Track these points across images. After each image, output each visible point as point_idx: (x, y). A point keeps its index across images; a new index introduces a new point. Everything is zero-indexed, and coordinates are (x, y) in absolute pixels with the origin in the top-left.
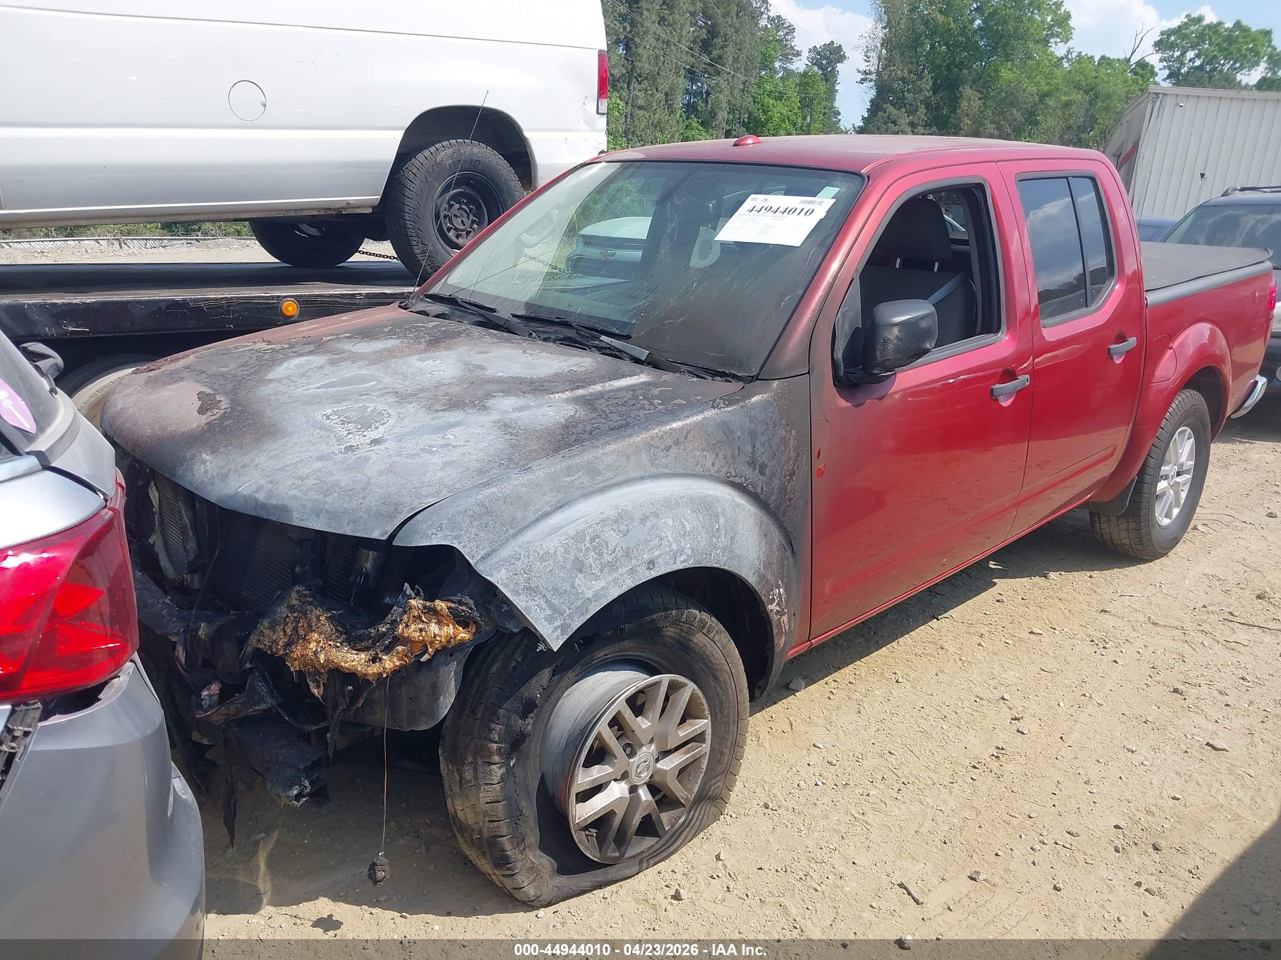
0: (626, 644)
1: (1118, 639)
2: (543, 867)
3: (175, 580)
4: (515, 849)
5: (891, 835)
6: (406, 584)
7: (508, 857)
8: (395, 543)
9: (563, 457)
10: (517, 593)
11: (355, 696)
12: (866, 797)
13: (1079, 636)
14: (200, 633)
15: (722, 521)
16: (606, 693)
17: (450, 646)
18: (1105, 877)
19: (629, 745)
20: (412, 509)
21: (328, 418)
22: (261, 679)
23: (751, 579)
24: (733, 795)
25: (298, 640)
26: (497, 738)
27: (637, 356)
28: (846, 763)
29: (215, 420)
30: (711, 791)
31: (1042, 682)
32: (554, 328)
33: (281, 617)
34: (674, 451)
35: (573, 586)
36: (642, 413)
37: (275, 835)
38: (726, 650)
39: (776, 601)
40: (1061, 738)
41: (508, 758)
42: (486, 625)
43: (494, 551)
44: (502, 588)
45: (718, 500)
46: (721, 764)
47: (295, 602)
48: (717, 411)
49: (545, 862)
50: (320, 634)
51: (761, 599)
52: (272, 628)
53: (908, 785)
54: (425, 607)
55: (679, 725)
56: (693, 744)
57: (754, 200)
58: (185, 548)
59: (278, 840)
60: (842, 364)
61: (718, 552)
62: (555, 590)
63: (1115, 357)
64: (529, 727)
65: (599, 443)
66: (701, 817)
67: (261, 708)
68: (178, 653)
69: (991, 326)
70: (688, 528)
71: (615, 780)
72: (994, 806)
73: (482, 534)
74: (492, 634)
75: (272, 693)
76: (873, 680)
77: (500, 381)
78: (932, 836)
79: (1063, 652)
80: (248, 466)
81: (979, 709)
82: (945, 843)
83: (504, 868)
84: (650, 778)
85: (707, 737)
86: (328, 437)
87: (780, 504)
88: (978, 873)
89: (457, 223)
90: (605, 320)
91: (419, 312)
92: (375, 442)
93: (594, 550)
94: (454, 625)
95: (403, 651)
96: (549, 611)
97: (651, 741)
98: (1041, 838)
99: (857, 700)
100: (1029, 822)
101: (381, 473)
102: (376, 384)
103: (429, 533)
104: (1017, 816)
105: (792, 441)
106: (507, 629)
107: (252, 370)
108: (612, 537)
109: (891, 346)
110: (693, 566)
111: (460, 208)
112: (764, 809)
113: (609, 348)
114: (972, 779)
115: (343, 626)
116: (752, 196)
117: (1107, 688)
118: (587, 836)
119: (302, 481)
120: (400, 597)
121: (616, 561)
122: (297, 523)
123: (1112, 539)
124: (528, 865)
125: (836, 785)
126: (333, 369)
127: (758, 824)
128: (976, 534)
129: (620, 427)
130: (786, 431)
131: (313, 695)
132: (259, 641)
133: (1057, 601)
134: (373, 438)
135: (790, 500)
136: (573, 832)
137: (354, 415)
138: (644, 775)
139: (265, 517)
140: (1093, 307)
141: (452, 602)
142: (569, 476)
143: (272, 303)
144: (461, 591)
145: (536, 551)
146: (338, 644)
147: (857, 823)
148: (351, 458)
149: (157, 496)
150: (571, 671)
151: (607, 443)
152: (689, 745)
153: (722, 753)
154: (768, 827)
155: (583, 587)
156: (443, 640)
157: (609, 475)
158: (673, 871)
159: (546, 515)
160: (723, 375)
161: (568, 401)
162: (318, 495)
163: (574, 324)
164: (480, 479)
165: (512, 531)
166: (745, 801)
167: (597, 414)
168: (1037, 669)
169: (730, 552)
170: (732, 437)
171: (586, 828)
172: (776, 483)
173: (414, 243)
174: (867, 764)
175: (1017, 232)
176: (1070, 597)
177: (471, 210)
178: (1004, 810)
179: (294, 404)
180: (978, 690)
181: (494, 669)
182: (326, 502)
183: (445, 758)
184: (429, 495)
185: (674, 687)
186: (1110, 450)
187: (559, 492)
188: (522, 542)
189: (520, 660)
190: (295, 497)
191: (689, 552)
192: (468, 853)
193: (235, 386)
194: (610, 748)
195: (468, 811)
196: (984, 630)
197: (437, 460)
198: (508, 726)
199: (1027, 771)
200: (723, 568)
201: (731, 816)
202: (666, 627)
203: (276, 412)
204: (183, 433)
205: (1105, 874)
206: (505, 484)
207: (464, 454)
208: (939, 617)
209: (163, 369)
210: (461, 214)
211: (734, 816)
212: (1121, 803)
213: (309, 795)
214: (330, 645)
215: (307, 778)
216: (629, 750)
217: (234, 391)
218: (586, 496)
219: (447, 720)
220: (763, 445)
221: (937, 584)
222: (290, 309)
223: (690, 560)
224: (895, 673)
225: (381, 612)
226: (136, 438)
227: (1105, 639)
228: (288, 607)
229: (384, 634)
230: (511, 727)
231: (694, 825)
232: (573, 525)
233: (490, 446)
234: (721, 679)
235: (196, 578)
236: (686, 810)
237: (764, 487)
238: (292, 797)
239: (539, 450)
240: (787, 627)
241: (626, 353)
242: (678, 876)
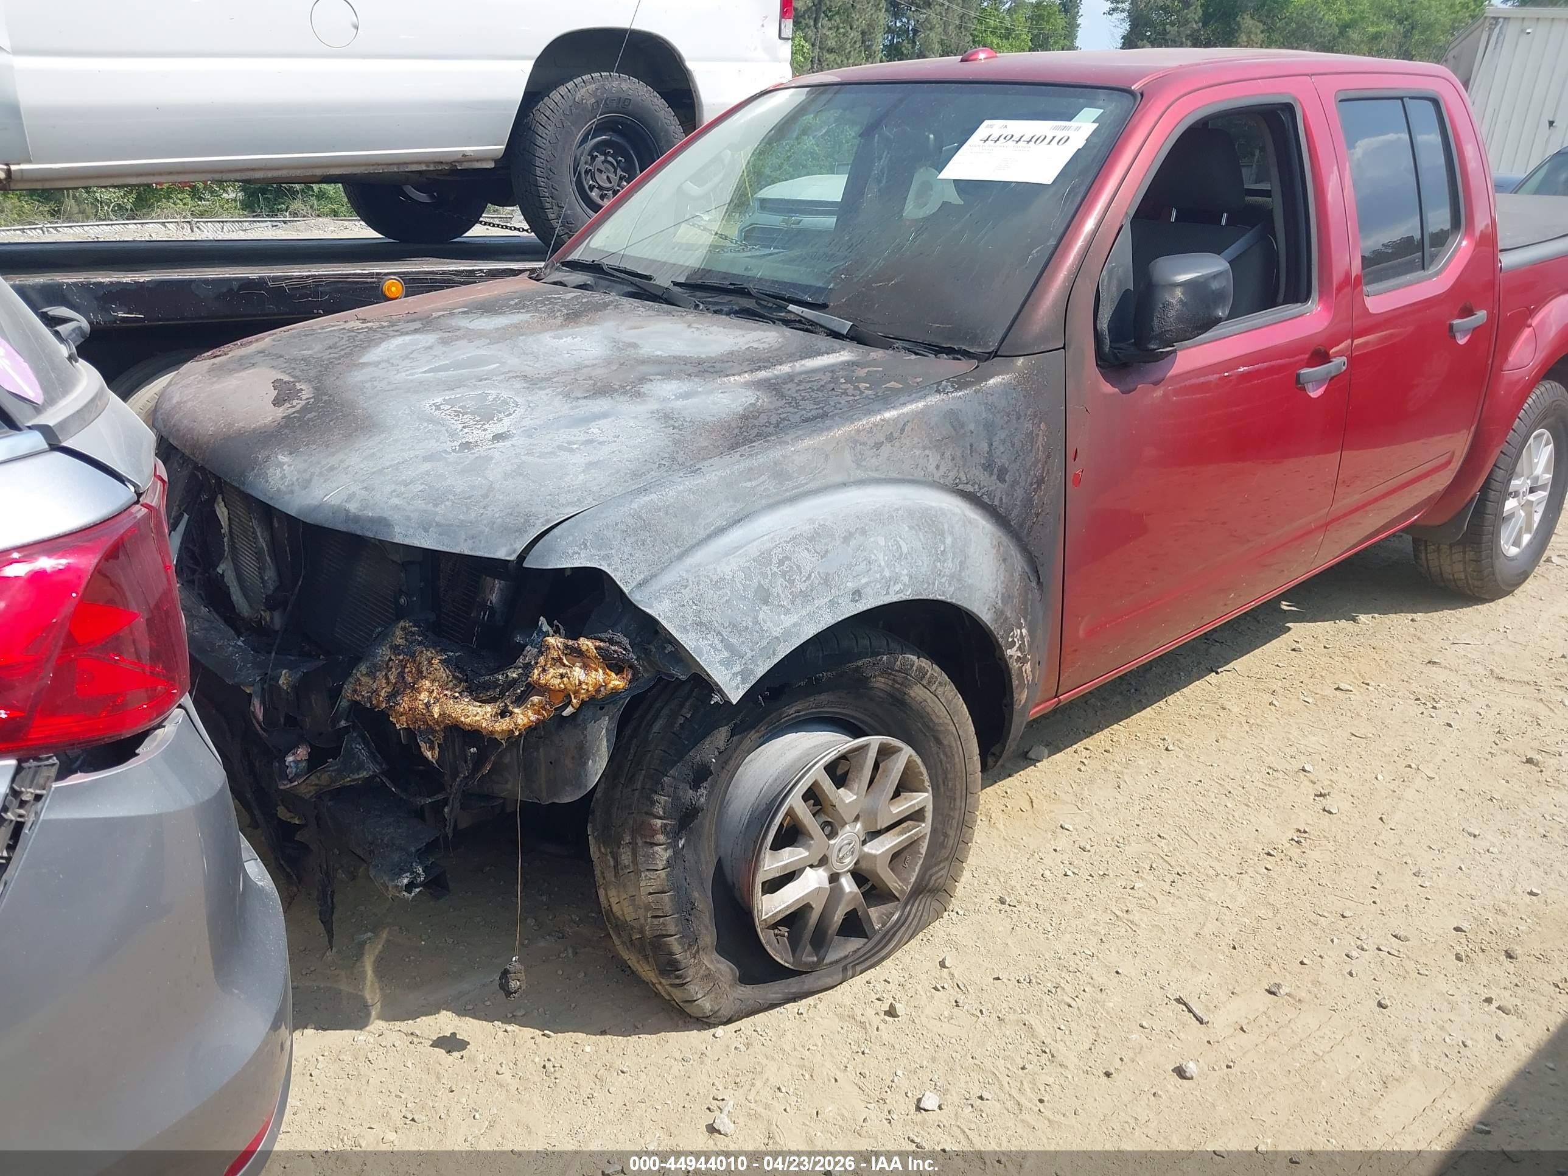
0: (824, 697)
1: (1451, 697)
2: (721, 974)
3: (251, 619)
4: (686, 951)
5: (1164, 938)
6: (542, 618)
7: (677, 961)
8: (527, 564)
9: (741, 456)
10: (685, 630)
11: (479, 761)
12: (1131, 891)
13: (1400, 693)
14: (280, 682)
15: (949, 540)
16: (799, 759)
17: (600, 697)
18: (1444, 992)
19: (828, 823)
20: (548, 521)
21: (438, 408)
22: (360, 740)
23: (986, 616)
24: (959, 886)
25: (404, 690)
26: (661, 813)
27: (836, 329)
28: (1104, 849)
29: (294, 413)
30: (932, 882)
31: (1354, 751)
32: (728, 298)
33: (382, 661)
34: (886, 449)
35: (756, 622)
36: (843, 400)
37: (384, 935)
38: (952, 707)
39: (1017, 645)
40: (1381, 819)
41: (676, 836)
42: (646, 670)
43: (653, 576)
44: (664, 623)
45: (943, 514)
46: (945, 848)
47: (399, 641)
48: (943, 396)
49: (723, 968)
50: (433, 681)
51: (997, 642)
52: (371, 674)
53: (1184, 876)
54: (566, 647)
55: (892, 799)
56: (910, 823)
57: (990, 127)
58: (262, 578)
59: (388, 941)
60: (1107, 337)
61: (943, 580)
62: (734, 626)
63: (1458, 335)
64: (702, 800)
65: (788, 438)
66: (919, 914)
67: (361, 776)
68: (254, 707)
69: (1298, 294)
70: (905, 550)
71: (811, 866)
72: (1296, 903)
73: (638, 554)
74: (652, 683)
75: (375, 756)
76: (1136, 748)
77: (659, 361)
78: (1217, 939)
79: (1379, 713)
80: (337, 468)
81: (1273, 783)
82: (1234, 948)
83: (672, 976)
84: (855, 864)
85: (927, 814)
86: (438, 432)
87: (1024, 519)
88: (1279, 986)
89: (602, 180)
90: (794, 285)
91: (555, 283)
92: (498, 437)
93: (783, 576)
94: (604, 670)
95: (540, 702)
96: (725, 653)
97: (857, 819)
98: (1359, 942)
99: (1115, 772)
100: (1343, 923)
101: (506, 476)
102: (498, 367)
103: (570, 551)
104: (1326, 914)
105: (1040, 438)
106: (672, 676)
107: (342, 353)
108: (805, 558)
109: (1172, 313)
110: (910, 598)
111: (605, 161)
112: (1000, 905)
113: (800, 321)
114: (1266, 868)
115: (462, 671)
116: (987, 122)
117: (1438, 759)
118: (776, 935)
119: (405, 486)
120: (535, 634)
121: (812, 591)
122: (399, 539)
123: (1441, 574)
124: (702, 972)
125: (1091, 875)
126: (444, 349)
127: (992, 923)
128: (1265, 566)
129: (815, 418)
130: (1033, 424)
131: (426, 759)
132: (355, 691)
133: (1370, 650)
134: (497, 432)
135: (1037, 515)
136: (759, 930)
137: (470, 405)
138: (847, 860)
139: (359, 533)
140: (1432, 270)
141: (602, 641)
142: (750, 480)
143: (371, 282)
144: (612, 627)
145: (708, 576)
146: (457, 695)
147: (1120, 923)
148: (467, 457)
149: (226, 513)
150: (753, 732)
151: (798, 438)
152: (904, 825)
153: (946, 835)
154: (1005, 927)
155: (769, 623)
156: (591, 689)
157: (802, 479)
158: (885, 981)
159: (721, 531)
160: (949, 351)
161: (747, 385)
162: (426, 504)
163: (754, 291)
164: (633, 484)
165: (677, 551)
166: (975, 894)
167: (784, 401)
168: (1347, 735)
169: (959, 580)
170: (962, 431)
171: (775, 926)
172: (1019, 493)
173: (548, 205)
174: (1132, 849)
175: (1335, 168)
176: (1386, 645)
177: (618, 162)
178: (1309, 908)
179: (394, 392)
180: (1271, 760)
181: (656, 728)
182: (436, 513)
183: (595, 838)
184: (569, 504)
185: (885, 752)
186: (1443, 459)
187: (736, 500)
188: (690, 565)
189: (688, 716)
190: (397, 508)
191: (906, 579)
192: (626, 957)
193: (320, 371)
194: (805, 826)
195: (625, 904)
196: (1277, 686)
197: (579, 460)
198: (676, 798)
199: (1337, 859)
200: (949, 601)
201: (957, 913)
202: (875, 677)
203: (372, 402)
204: (254, 430)
205: (1444, 988)
206: (667, 490)
207: (613, 452)
208: (1219, 670)
209: (230, 354)
210: (606, 168)
211: (961, 912)
212: (1461, 899)
213: (422, 884)
214: (446, 695)
215: (421, 863)
216: (828, 829)
217: (319, 377)
218: (772, 506)
219: (598, 790)
220: (1003, 441)
221: (1214, 630)
222: (393, 289)
223: (907, 591)
224: (1164, 739)
225: (510, 654)
226: (195, 438)
227: (1434, 696)
228: (391, 647)
229: (515, 681)
230: (679, 798)
231: (911, 923)
232: (755, 543)
233: (646, 442)
234: (945, 742)
235: (277, 615)
236: (900, 905)
237: (1004, 497)
238: (402, 887)
239: (711, 447)
240: (1030, 678)
241: (821, 326)
242: (893, 987)
